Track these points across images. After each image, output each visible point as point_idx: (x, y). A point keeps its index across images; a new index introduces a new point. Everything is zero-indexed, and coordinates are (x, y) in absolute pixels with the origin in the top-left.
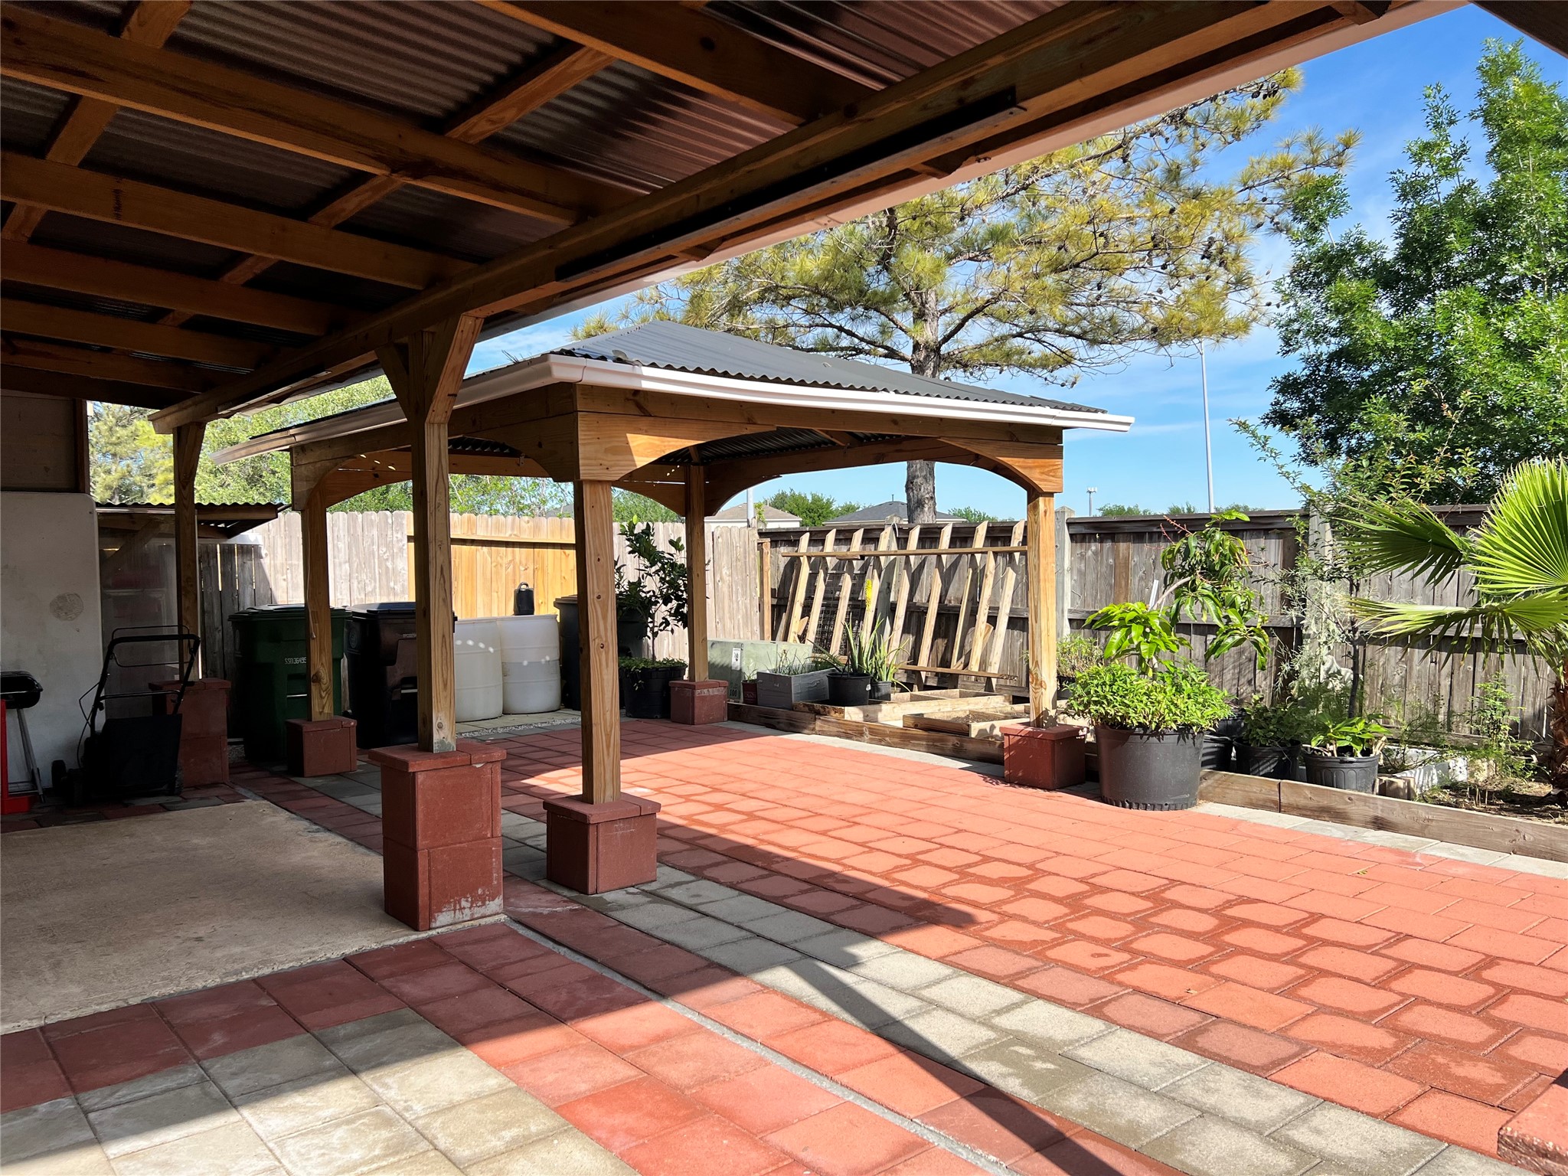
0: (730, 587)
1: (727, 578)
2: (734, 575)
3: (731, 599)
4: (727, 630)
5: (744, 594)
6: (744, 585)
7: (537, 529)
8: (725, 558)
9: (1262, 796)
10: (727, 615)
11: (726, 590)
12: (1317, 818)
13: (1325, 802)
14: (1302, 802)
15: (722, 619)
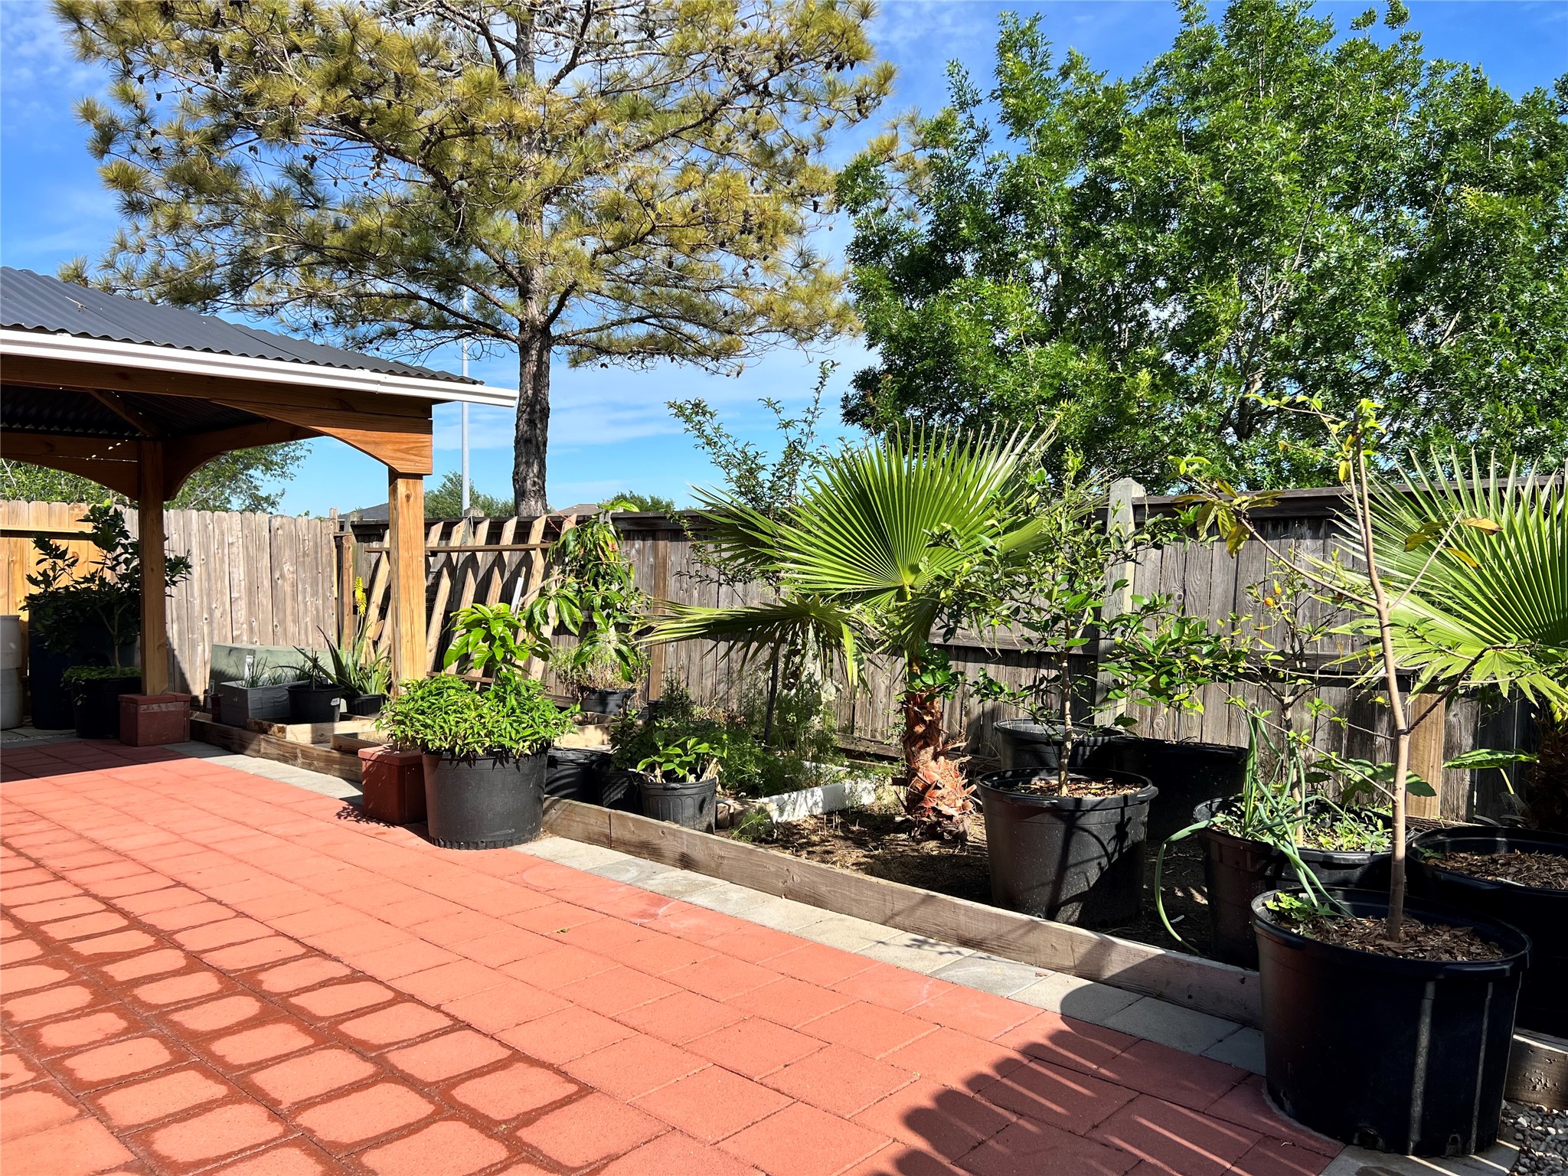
0: (295, 585)
1: (288, 576)
2: (301, 571)
3: (295, 598)
4: (290, 635)
5: (315, 594)
6: (315, 583)
7: (14, 514)
8: (287, 553)
9: (597, 829)
10: (289, 618)
11: (288, 589)
12: (638, 855)
13: (644, 837)
14: (627, 836)
15: (283, 622)
